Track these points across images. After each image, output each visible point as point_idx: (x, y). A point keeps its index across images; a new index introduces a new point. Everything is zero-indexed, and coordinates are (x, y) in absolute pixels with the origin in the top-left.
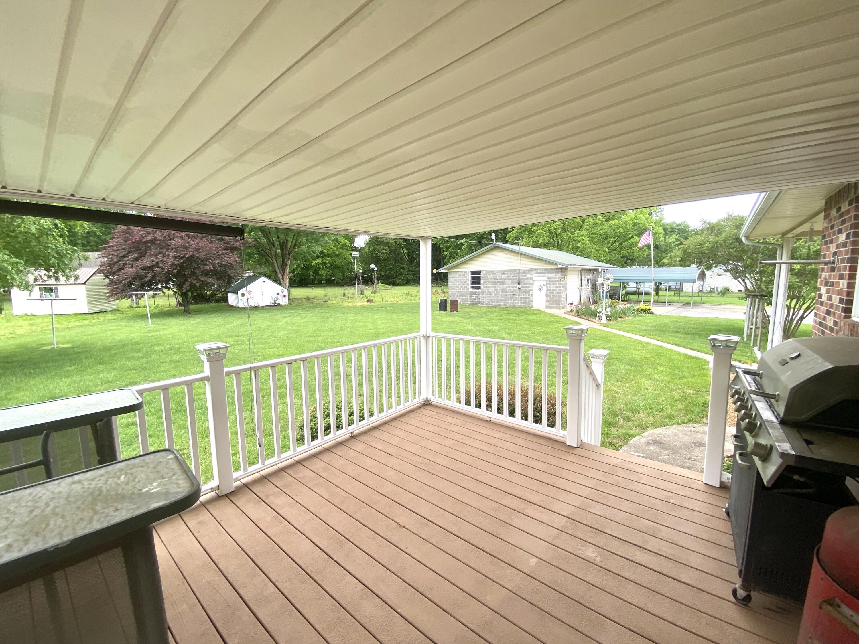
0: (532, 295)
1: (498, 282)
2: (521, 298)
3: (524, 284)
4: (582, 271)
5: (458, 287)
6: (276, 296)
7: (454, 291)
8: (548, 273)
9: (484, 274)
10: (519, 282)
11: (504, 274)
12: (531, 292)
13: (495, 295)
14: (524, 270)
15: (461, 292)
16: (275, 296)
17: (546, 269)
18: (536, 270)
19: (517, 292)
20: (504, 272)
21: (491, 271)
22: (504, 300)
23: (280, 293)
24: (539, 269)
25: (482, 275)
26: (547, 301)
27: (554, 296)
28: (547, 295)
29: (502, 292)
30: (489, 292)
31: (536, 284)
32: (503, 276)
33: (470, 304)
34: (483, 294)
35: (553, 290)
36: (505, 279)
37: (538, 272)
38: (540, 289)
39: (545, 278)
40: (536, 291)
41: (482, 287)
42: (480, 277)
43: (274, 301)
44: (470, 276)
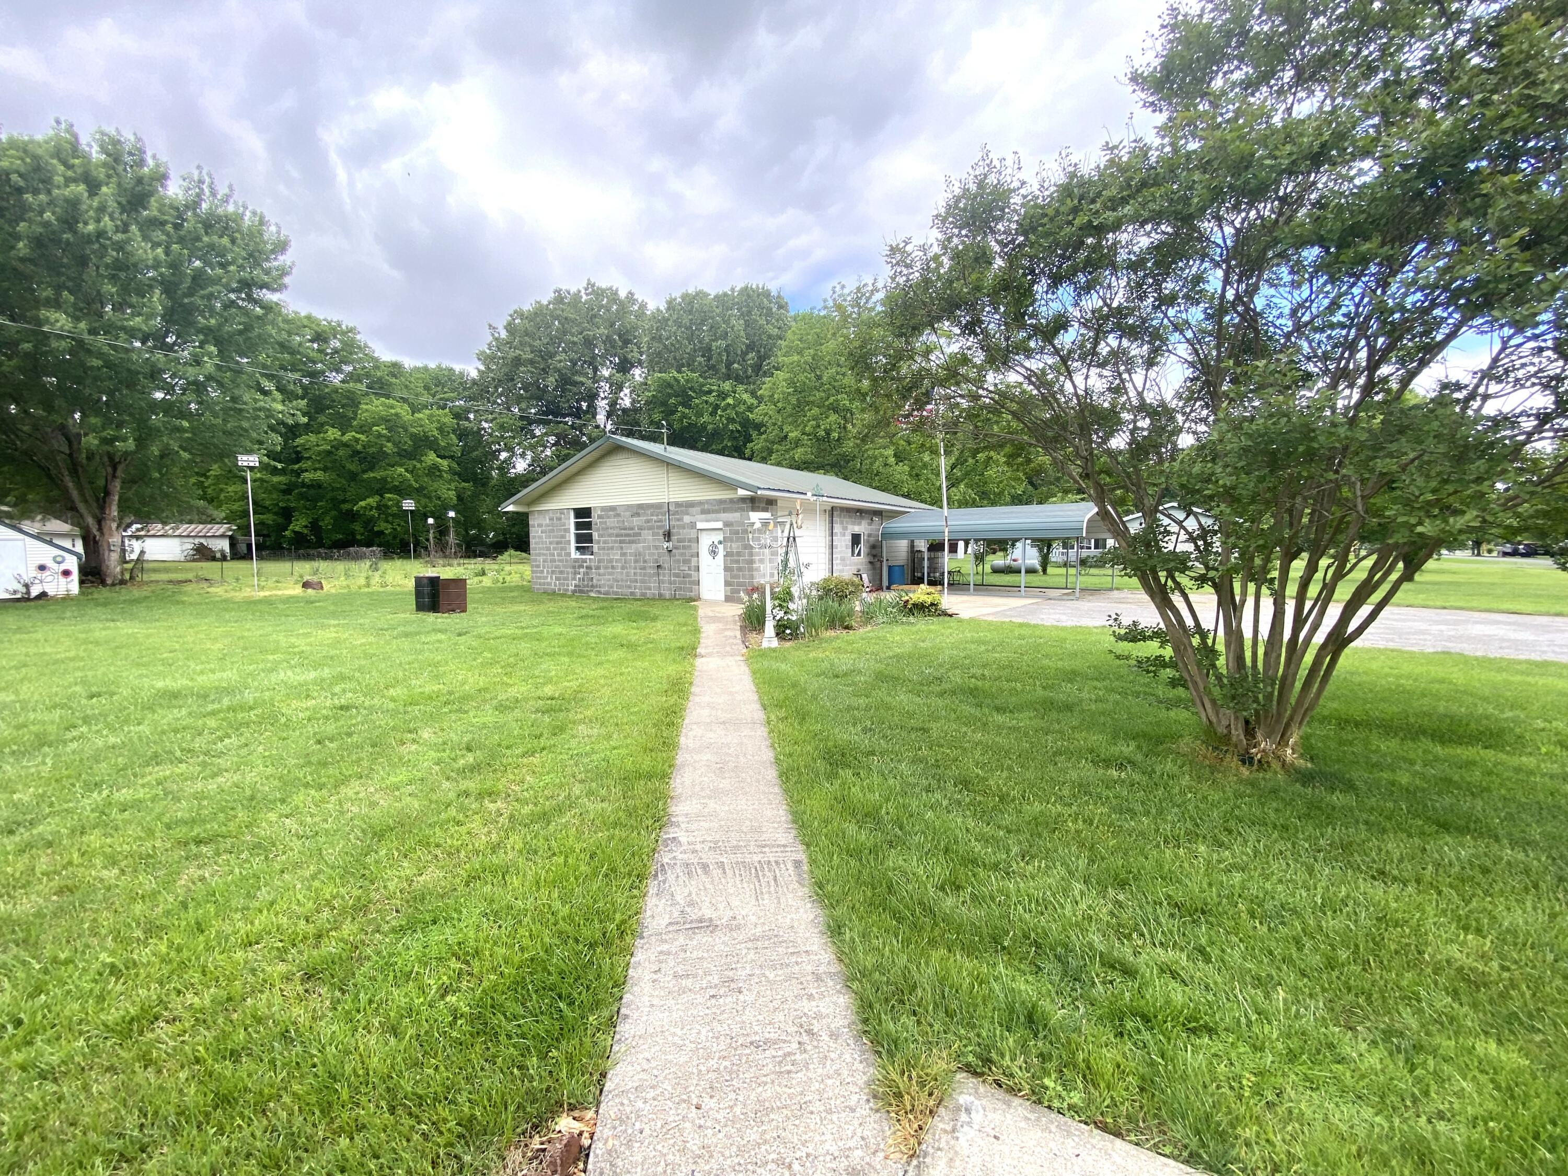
0: (698, 569)
1: (628, 536)
2: (677, 575)
3: (679, 541)
4: (833, 513)
5: (548, 549)
6: (33, 573)
7: (541, 559)
8: (725, 511)
9: (599, 517)
10: (668, 535)
11: (638, 515)
12: (694, 561)
13: (623, 568)
14: (678, 504)
15: (553, 561)
16: (29, 573)
17: (721, 502)
18: (700, 503)
19: (665, 560)
20: (638, 510)
21: (613, 508)
22: (643, 581)
23: (50, 563)
24: (708, 502)
25: (594, 519)
26: (727, 583)
27: (740, 569)
28: (726, 569)
29: (636, 561)
30: (611, 561)
31: (706, 541)
32: (636, 521)
33: (574, 592)
34: (598, 568)
35: (739, 554)
36: (641, 528)
37: (708, 509)
38: (714, 553)
39: (719, 525)
40: (705, 558)
41: (595, 547)
42: (590, 523)
43: (27, 586)
44: (572, 520)
